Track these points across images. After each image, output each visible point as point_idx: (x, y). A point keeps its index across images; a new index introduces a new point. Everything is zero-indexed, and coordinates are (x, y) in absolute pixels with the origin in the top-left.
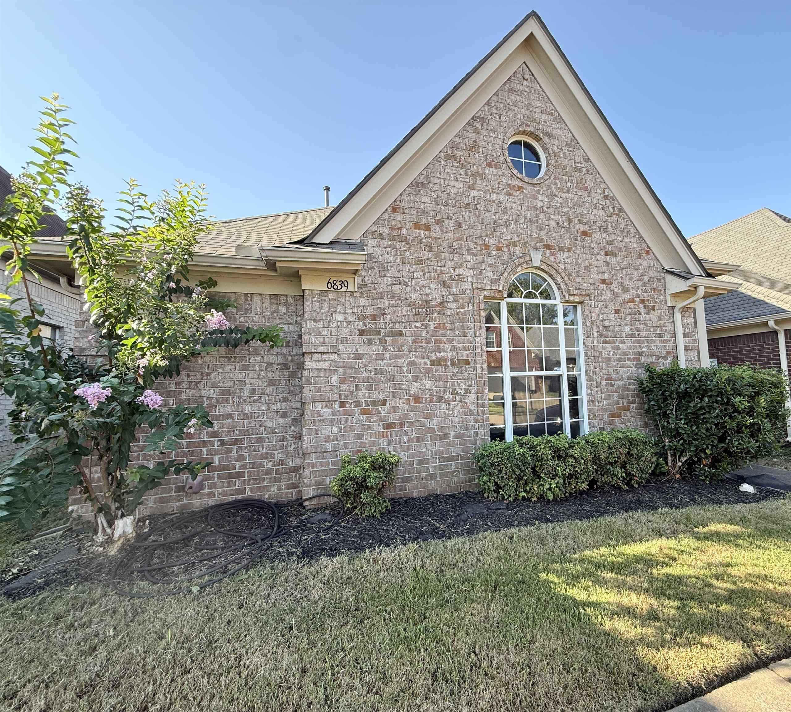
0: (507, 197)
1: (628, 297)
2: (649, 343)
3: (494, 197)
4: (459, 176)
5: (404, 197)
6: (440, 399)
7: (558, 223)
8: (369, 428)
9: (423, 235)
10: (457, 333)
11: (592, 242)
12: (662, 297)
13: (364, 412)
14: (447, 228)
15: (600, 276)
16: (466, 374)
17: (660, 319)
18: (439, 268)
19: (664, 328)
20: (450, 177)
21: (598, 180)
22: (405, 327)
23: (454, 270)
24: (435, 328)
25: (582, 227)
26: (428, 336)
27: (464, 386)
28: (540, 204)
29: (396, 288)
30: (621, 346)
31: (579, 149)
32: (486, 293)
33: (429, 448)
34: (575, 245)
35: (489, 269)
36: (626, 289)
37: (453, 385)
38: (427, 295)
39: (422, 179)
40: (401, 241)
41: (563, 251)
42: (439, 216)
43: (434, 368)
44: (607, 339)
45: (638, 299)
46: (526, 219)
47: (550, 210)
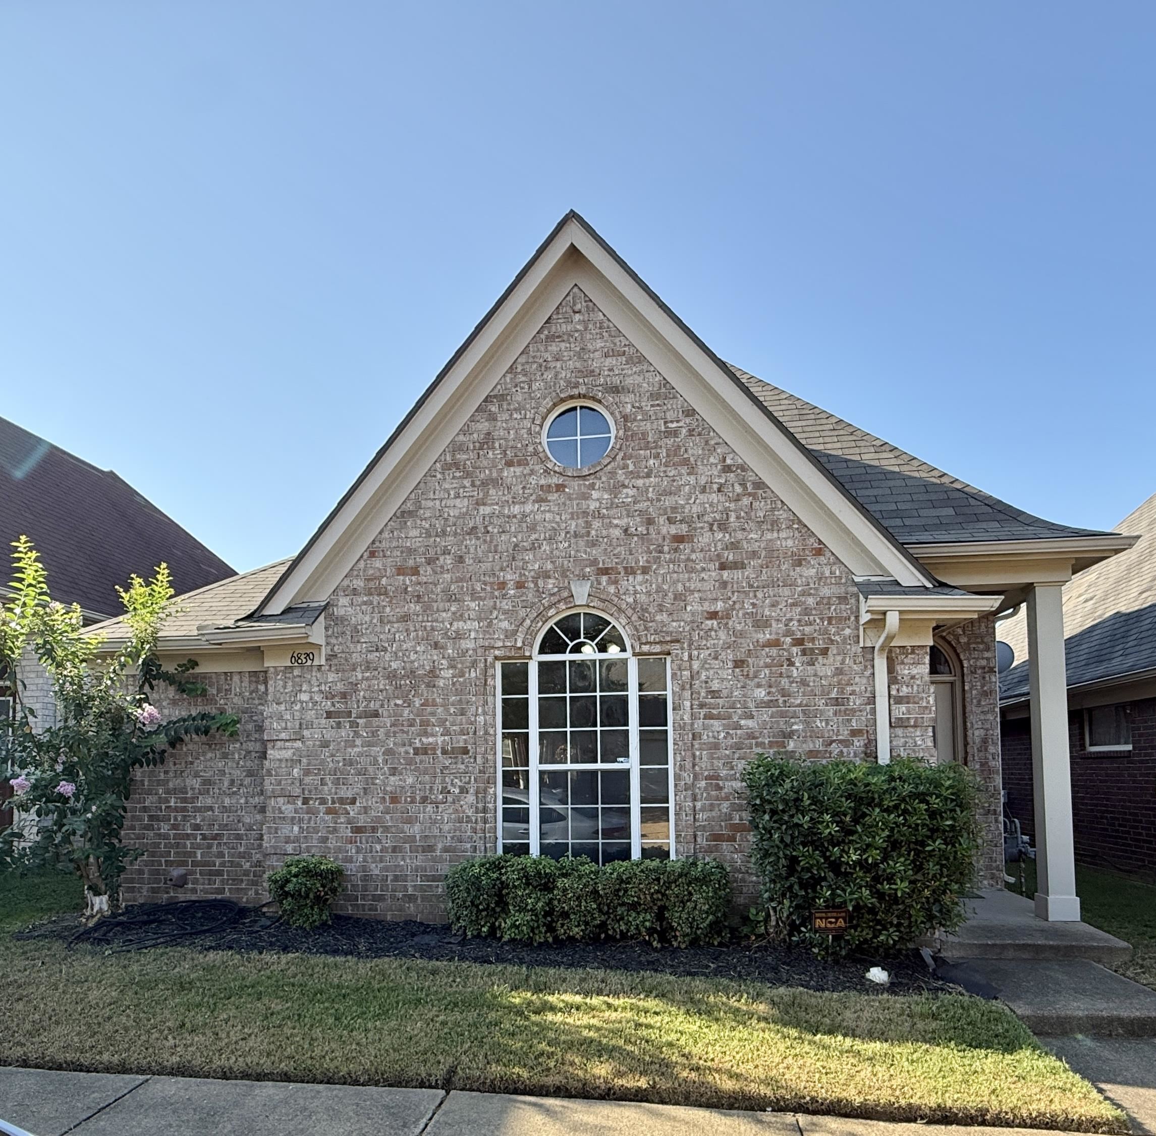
0: (537, 506)
1: (765, 636)
2: (809, 714)
3: (516, 509)
4: (461, 490)
5: (386, 535)
6: (424, 800)
7: (626, 531)
8: (335, 830)
9: (408, 582)
10: (452, 711)
11: (693, 551)
12: (847, 632)
13: (329, 811)
14: (442, 567)
15: (707, 606)
16: (463, 767)
17: (839, 672)
18: (429, 624)
19: (849, 689)
20: (449, 494)
21: (712, 442)
22: (382, 706)
23: (451, 624)
24: (422, 705)
25: (673, 530)
26: (412, 716)
27: (459, 783)
28: (593, 505)
29: (372, 656)
30: (743, 722)
31: (674, 397)
32: (497, 653)
33: (408, 861)
34: (657, 560)
35: (503, 617)
36: (761, 623)
37: (443, 781)
38: (412, 662)
39: (409, 506)
40: (379, 595)
41: (634, 573)
42: (432, 553)
43: (418, 759)
44: (714, 712)
45: (788, 640)
46: (567, 533)
47: (612, 512)
